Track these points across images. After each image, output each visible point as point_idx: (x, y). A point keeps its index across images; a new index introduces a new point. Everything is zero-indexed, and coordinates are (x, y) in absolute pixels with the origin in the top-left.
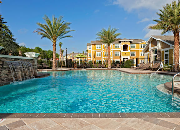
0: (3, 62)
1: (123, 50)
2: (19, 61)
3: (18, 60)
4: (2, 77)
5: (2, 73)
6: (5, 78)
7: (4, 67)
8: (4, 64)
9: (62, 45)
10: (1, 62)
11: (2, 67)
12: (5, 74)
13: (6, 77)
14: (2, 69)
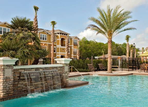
0: (20, 73)
3: (40, 69)
4: (19, 89)
5: (18, 84)
6: (23, 90)
7: (21, 78)
8: (21, 75)
9: (129, 38)
10: (18, 74)
11: (18, 78)
12: (23, 85)
13: (24, 88)
14: (18, 80)
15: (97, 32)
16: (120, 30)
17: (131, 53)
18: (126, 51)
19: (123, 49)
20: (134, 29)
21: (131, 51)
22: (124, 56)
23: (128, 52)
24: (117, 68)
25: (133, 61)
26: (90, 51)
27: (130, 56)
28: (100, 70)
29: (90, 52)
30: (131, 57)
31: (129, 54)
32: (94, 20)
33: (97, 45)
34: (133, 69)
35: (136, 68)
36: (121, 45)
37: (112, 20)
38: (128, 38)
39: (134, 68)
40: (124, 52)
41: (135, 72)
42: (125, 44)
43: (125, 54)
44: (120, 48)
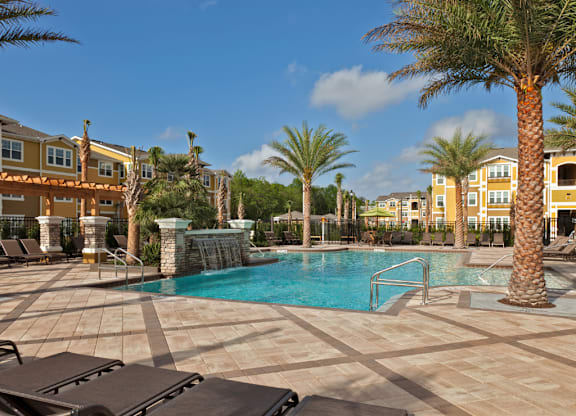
0: (192, 241)
1: (559, 184)
2: (215, 238)
4: (190, 263)
5: (190, 257)
6: (195, 265)
7: (192, 248)
8: (193, 244)
9: (343, 180)
14: (189, 250)
15: (281, 169)
16: (326, 168)
17: (346, 211)
18: (335, 205)
19: (327, 199)
20: (352, 165)
21: (347, 204)
22: (330, 216)
23: (339, 207)
24: (318, 239)
25: (349, 225)
26: (252, 203)
27: (343, 215)
28: (287, 244)
29: (253, 206)
30: (345, 217)
31: (342, 211)
32: (277, 146)
33: (270, 191)
34: (349, 240)
35: (353, 240)
36: (322, 189)
37: (312, 148)
38: (339, 179)
39: (351, 240)
40: (330, 206)
41: (353, 247)
42: (332, 188)
43: (333, 212)
44: (322, 198)
